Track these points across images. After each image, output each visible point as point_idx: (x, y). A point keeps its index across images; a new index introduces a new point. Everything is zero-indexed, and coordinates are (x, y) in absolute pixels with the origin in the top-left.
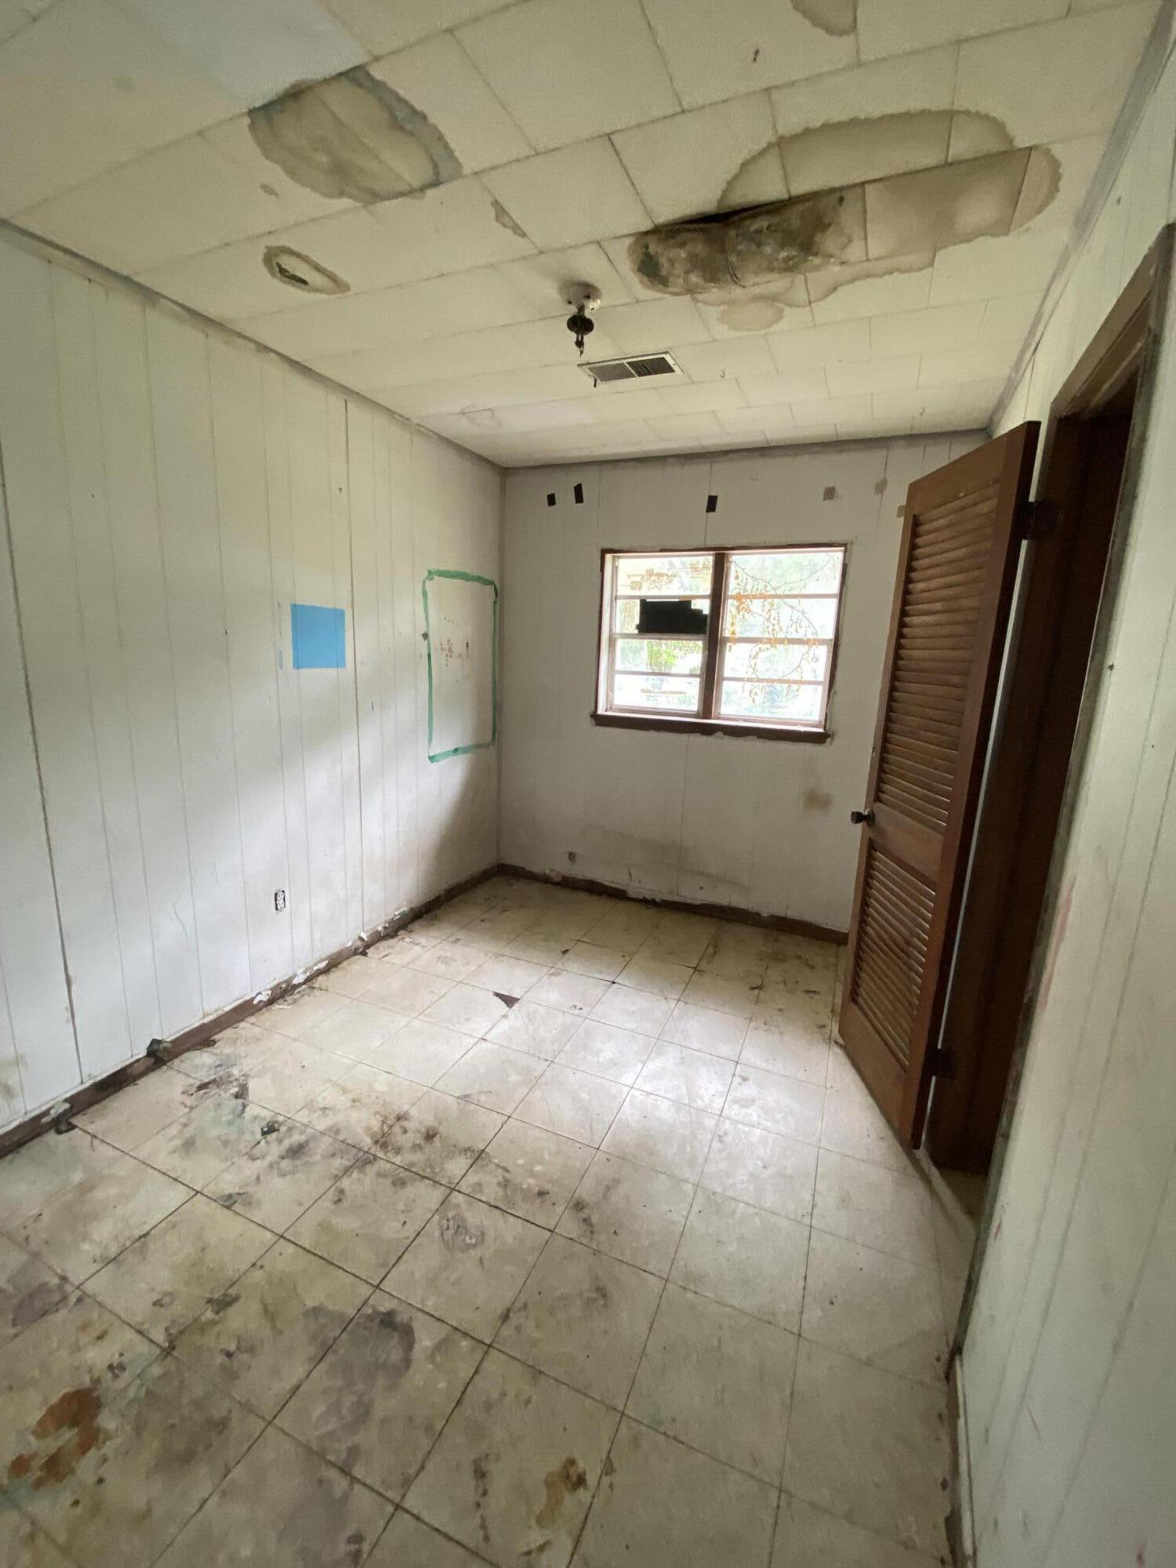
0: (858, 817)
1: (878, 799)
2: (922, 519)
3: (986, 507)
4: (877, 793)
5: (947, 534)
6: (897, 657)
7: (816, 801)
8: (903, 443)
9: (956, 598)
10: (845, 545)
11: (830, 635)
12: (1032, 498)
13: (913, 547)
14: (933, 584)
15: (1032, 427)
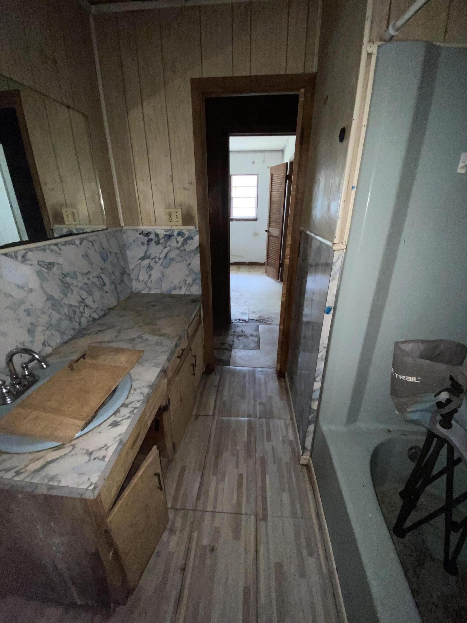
0: (266, 231)
1: (269, 227)
2: (273, 174)
3: (283, 174)
4: (269, 226)
5: (277, 178)
6: (271, 200)
7: (256, 234)
8: (267, 152)
9: (279, 189)
10: (257, 175)
11: (256, 196)
12: (288, 174)
13: (272, 179)
14: (276, 186)
15: (287, 163)
